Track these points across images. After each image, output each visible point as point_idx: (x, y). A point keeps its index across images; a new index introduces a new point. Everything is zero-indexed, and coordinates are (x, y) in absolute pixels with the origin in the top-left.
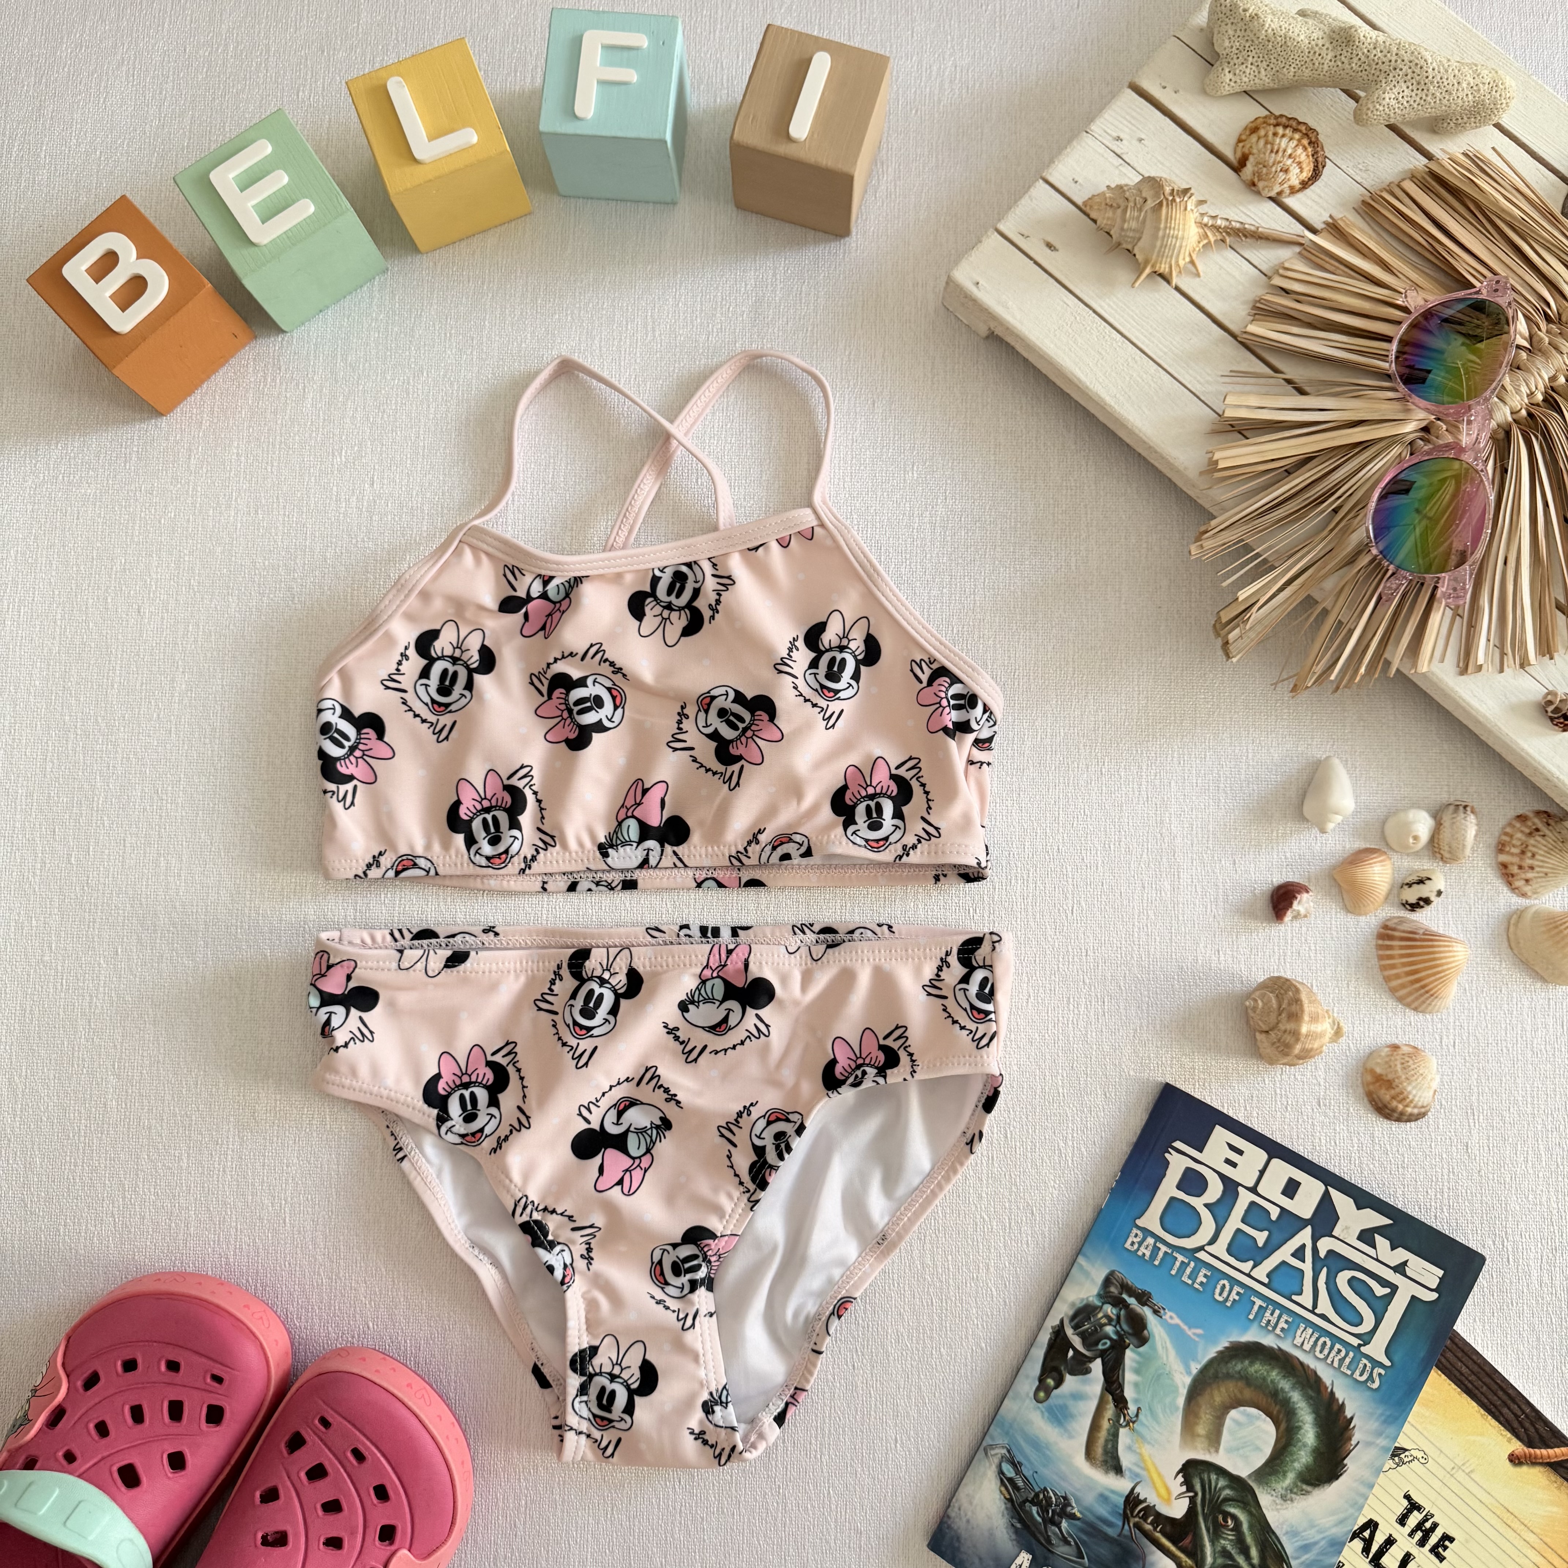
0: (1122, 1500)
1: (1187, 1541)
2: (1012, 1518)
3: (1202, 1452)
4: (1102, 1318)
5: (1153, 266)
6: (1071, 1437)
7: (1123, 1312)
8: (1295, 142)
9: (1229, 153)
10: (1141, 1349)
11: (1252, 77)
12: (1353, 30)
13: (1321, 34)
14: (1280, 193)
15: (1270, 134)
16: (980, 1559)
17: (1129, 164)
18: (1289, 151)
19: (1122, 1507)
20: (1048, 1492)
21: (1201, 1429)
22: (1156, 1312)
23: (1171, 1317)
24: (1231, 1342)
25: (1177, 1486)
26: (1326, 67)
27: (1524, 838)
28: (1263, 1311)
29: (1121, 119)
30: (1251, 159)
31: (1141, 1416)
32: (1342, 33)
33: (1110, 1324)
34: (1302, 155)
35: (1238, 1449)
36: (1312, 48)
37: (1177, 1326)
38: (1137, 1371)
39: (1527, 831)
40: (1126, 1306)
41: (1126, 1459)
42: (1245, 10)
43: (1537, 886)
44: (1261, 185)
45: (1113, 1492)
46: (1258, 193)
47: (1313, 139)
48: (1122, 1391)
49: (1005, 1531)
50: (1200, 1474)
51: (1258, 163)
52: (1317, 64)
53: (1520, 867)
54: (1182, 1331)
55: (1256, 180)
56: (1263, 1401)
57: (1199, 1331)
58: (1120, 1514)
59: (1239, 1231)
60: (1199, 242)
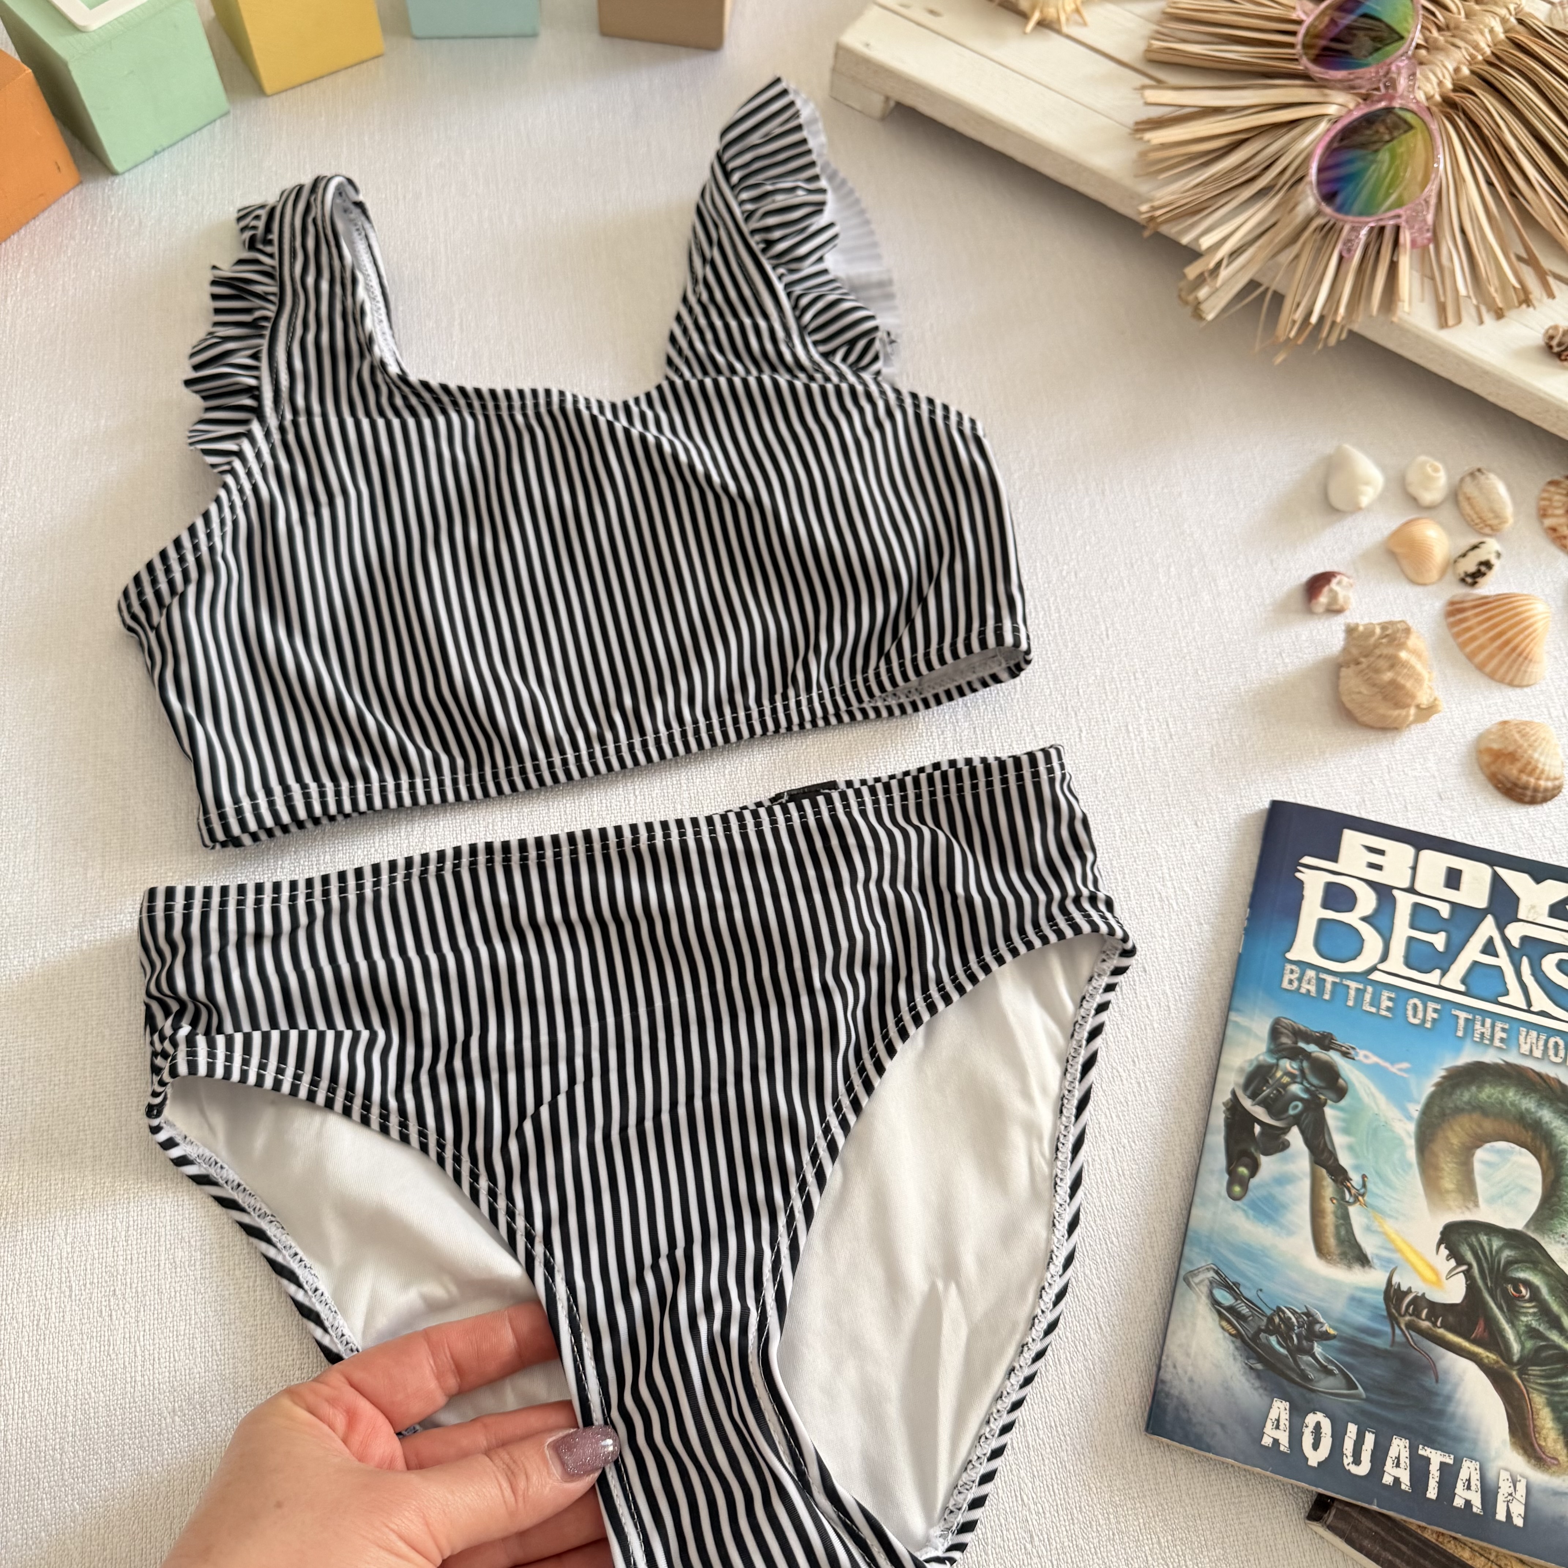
0: (1381, 1298)
1: (1479, 1330)
2: (1248, 1358)
3: (1458, 1211)
4: (1282, 1077)
6: (1290, 1233)
7: (1305, 1064)
10: (1343, 1103)
16: (1223, 1426)
19: (1383, 1306)
20: (1284, 1313)
21: (1448, 1183)
22: (1345, 1054)
23: (1366, 1057)
24: (1446, 1069)
25: (1443, 1262)
28: (1470, 1024)
31: (1369, 1185)
33: (1295, 1082)
35: (1501, 1197)
37: (1376, 1065)
38: (1346, 1131)
40: (1307, 1055)
41: (1368, 1244)
45: (1366, 1290)
48: (1336, 1160)
49: (1243, 1379)
50: (1466, 1239)
54: (1385, 1070)
56: (1511, 1131)
57: (1405, 1065)
58: (1383, 1316)
59: (1411, 939)
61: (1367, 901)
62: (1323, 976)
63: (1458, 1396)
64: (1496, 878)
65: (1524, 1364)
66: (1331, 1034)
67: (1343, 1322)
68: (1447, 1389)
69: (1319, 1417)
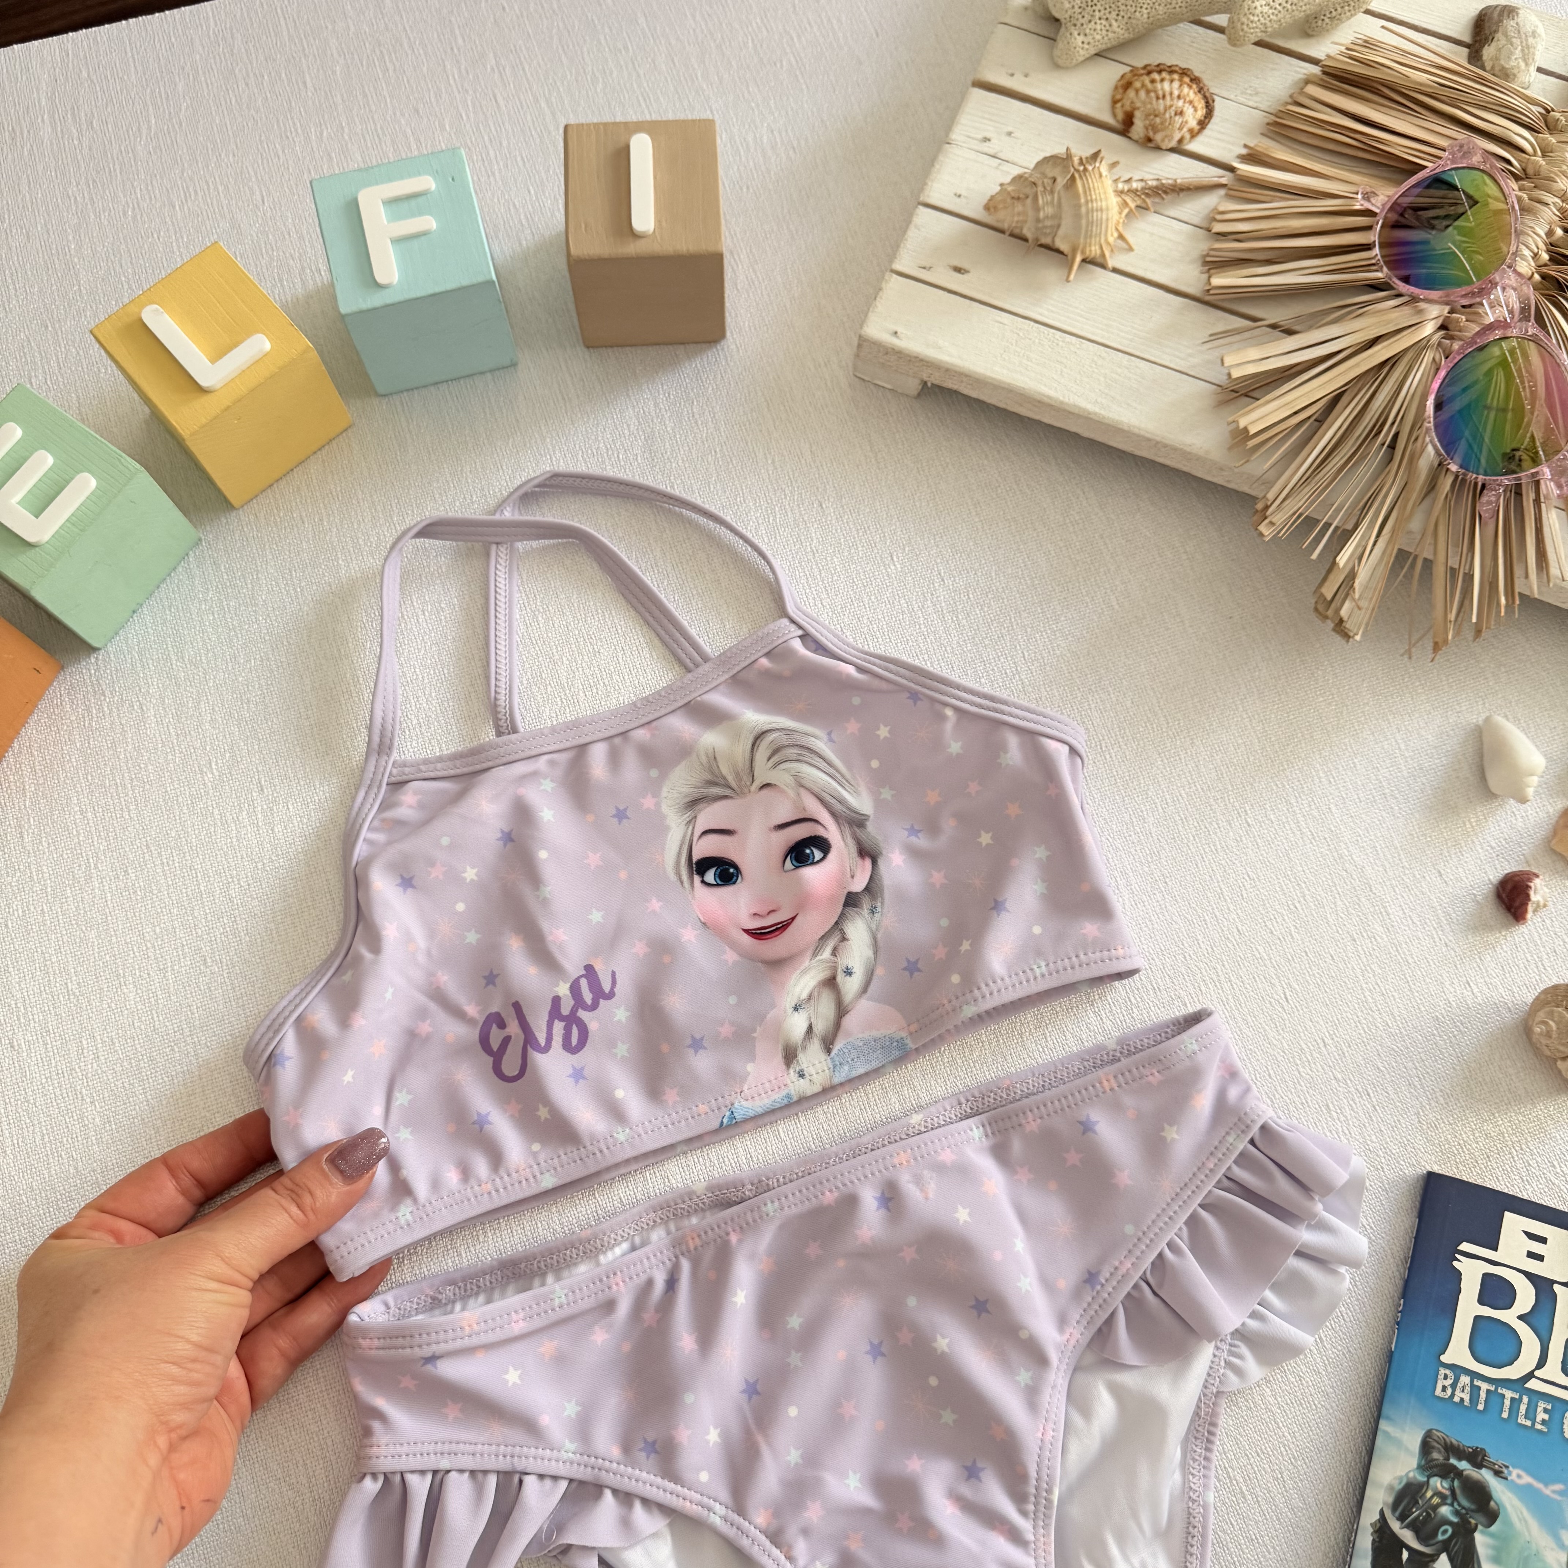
5: (1082, 254)
8: (1177, 84)
9: (1107, 116)
11: (1104, 33)
14: (1180, 142)
15: (1147, 83)
17: (1004, 160)
18: (1176, 93)
29: (979, 120)
30: (1137, 115)
44: (1157, 139)
46: (1157, 148)
47: (1192, 77)
55: (1150, 135)
60: (1120, 213)
61: (1526, 1295)
62: (1479, 1383)
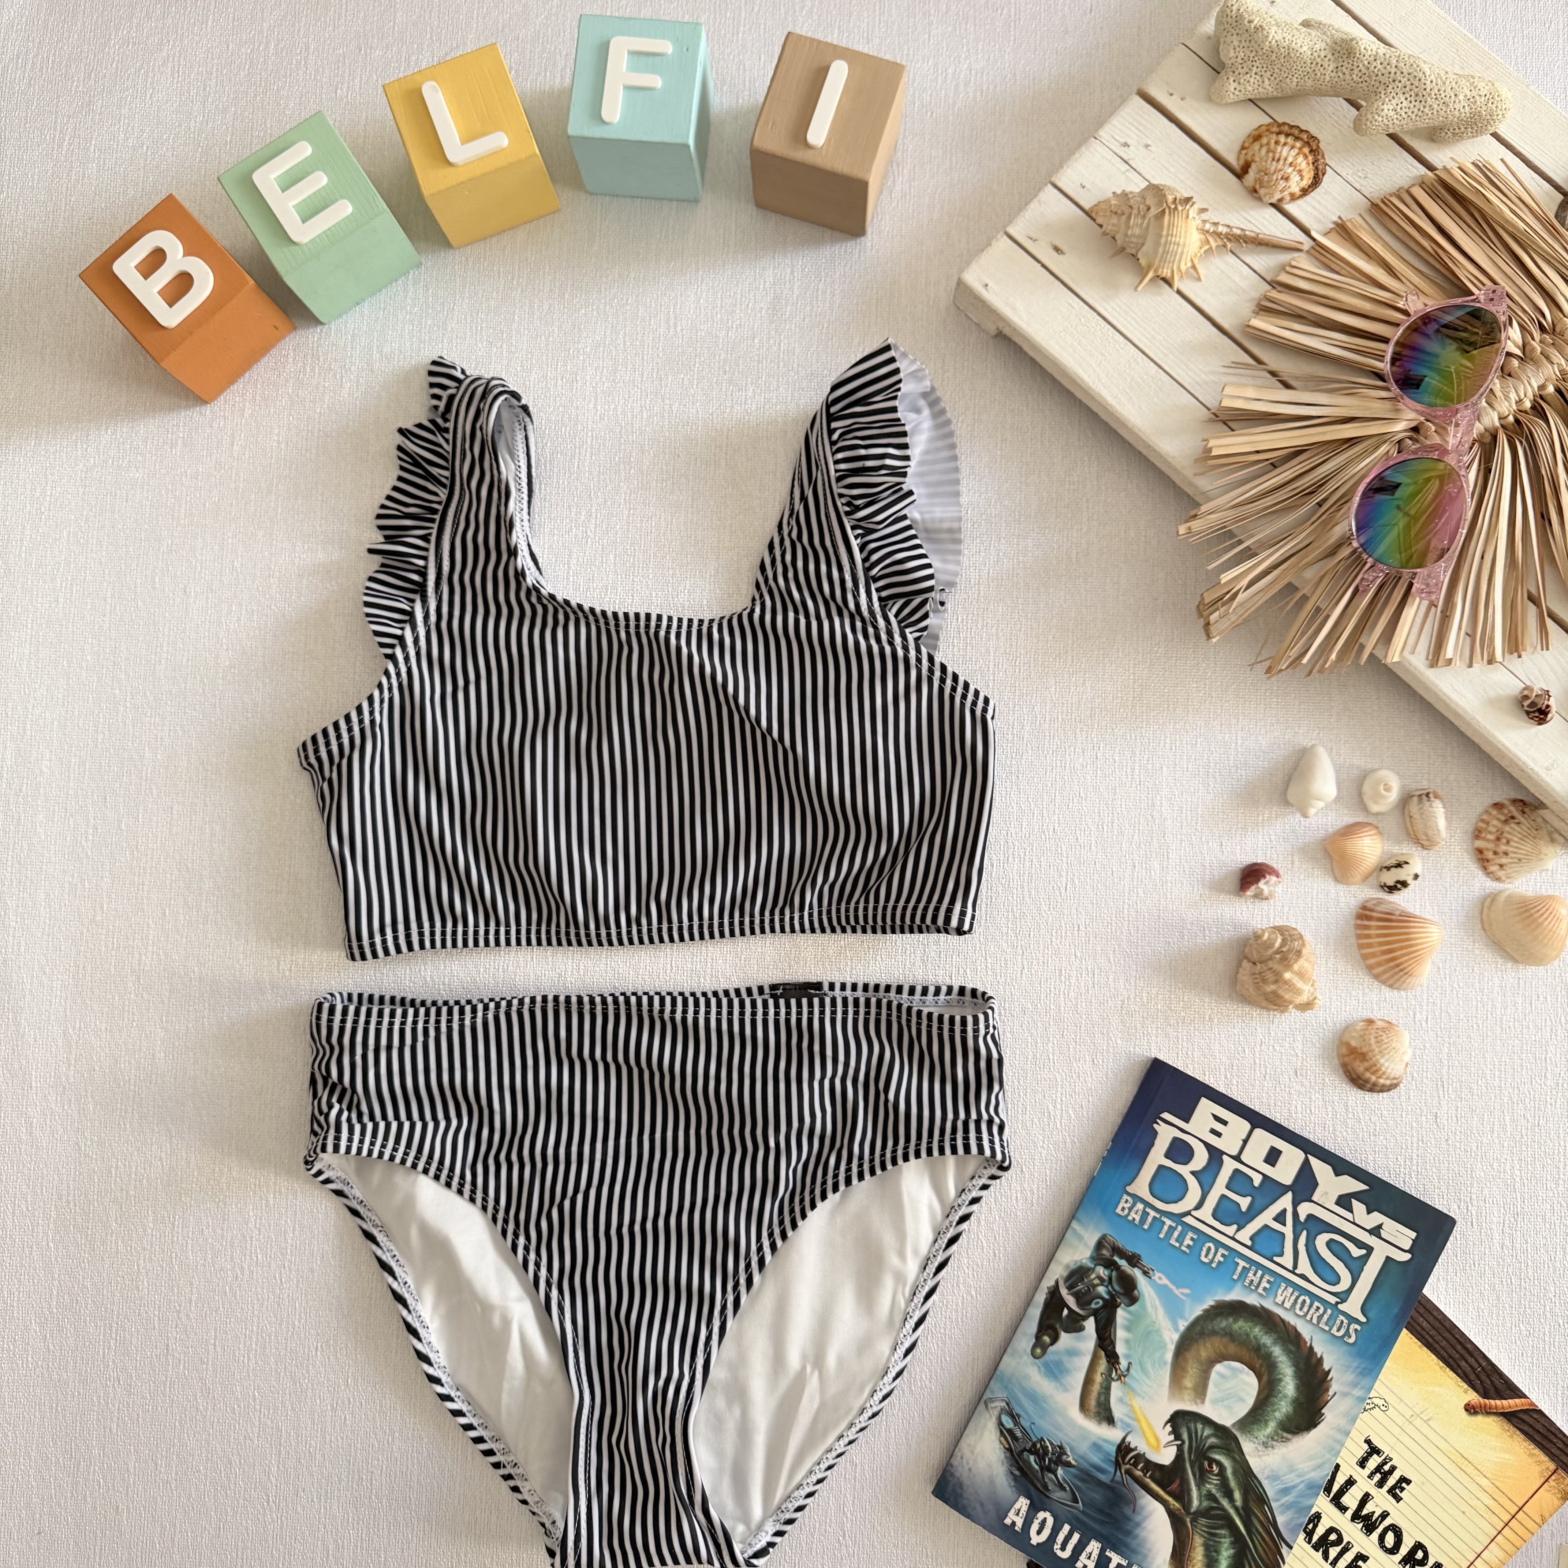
0: (1114, 1449)
1: (1174, 1486)
2: (1011, 1466)
3: (1188, 1403)
5: (1156, 271)
6: (1066, 1390)
7: (1114, 1273)
8: (1296, 151)
9: (1232, 159)
10: (1132, 1308)
11: (1256, 86)
12: (1354, 42)
13: (1323, 45)
14: (1280, 200)
15: (1273, 141)
17: (1135, 170)
18: (1290, 159)
19: (1114, 1454)
20: (1045, 1442)
21: (1188, 1383)
22: (1145, 1273)
23: (1160, 1278)
24: (1216, 1301)
25: (1165, 1435)
26: (1328, 78)
27: (1499, 825)
28: (1246, 1271)
29: (1128, 125)
30: (1253, 166)
31: (1131, 1371)
32: (1343, 45)
34: (1303, 164)
35: (1223, 1401)
36: (1314, 59)
37: (1165, 1286)
38: (1128, 1329)
39: (1503, 818)
40: (1117, 1267)
41: (1118, 1411)
42: (1250, 22)
43: (1511, 871)
44: (1262, 192)
45: (1106, 1441)
46: (1260, 199)
47: (1314, 147)
48: (1114, 1347)
49: (1004, 1479)
50: (1187, 1424)
51: (1260, 171)
52: (1319, 74)
53: (1495, 853)
54: (1170, 1290)
55: (1257, 187)
56: (1246, 1355)
57: (1187, 1291)
58: (1111, 1461)
59: (1223, 1197)
60: (1201, 248)
61: (1201, 1158)
62: (1148, 1210)
63: (1144, 1525)
64: (1306, 1162)
65: (1199, 1514)
66: (1139, 1256)
67: (1082, 1457)
68: (1138, 1518)
69: (1047, 1515)
